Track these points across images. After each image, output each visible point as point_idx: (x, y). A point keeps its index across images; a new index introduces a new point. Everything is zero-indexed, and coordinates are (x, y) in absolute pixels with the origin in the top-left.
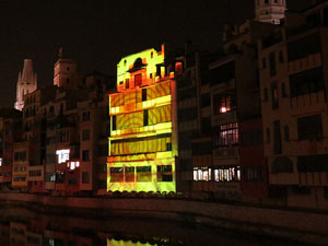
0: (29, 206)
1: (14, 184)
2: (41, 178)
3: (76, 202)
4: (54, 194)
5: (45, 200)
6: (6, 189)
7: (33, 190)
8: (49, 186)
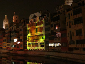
0: (7, 53)
1: (3, 48)
2: (10, 46)
4: (13, 50)
5: (11, 52)
6: (1, 49)
7: (8, 49)
8: (12, 48)
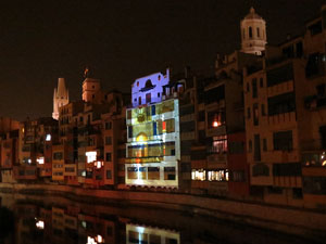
0: (66, 195)
1: (54, 177)
2: (75, 174)
3: (102, 194)
4: (85, 186)
5: (78, 191)
6: (48, 182)
7: (70, 182)
8: (80, 180)
